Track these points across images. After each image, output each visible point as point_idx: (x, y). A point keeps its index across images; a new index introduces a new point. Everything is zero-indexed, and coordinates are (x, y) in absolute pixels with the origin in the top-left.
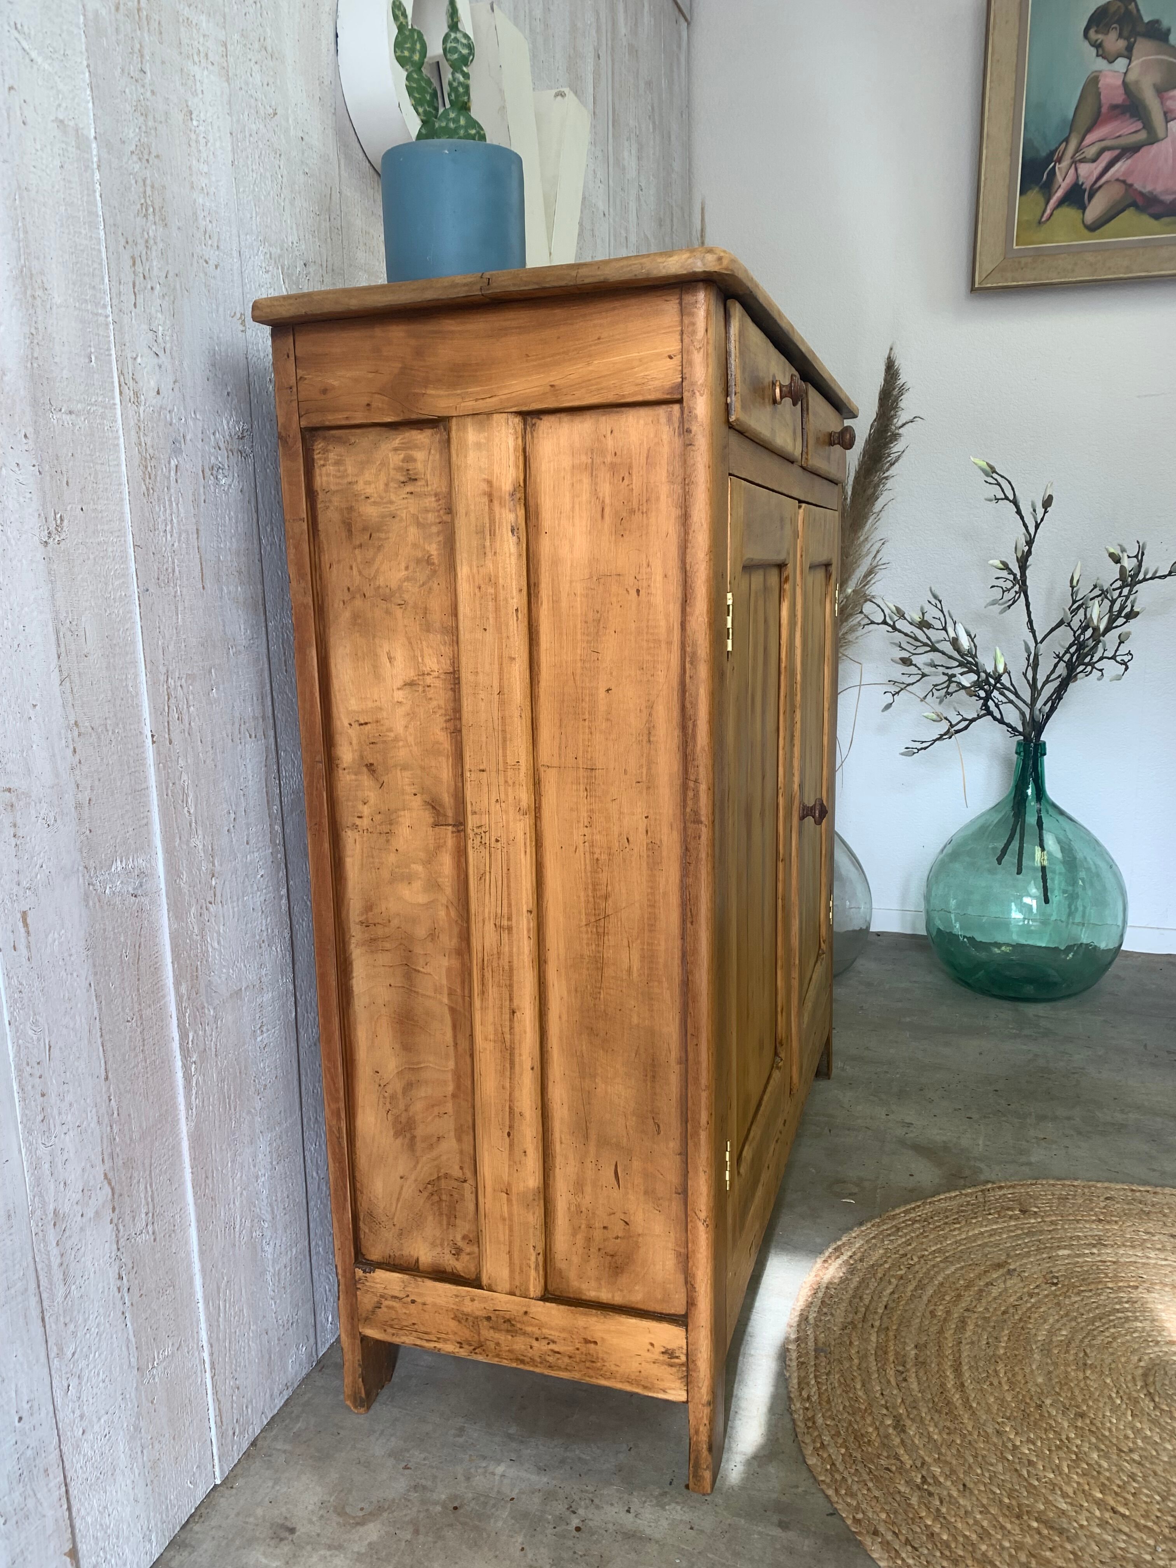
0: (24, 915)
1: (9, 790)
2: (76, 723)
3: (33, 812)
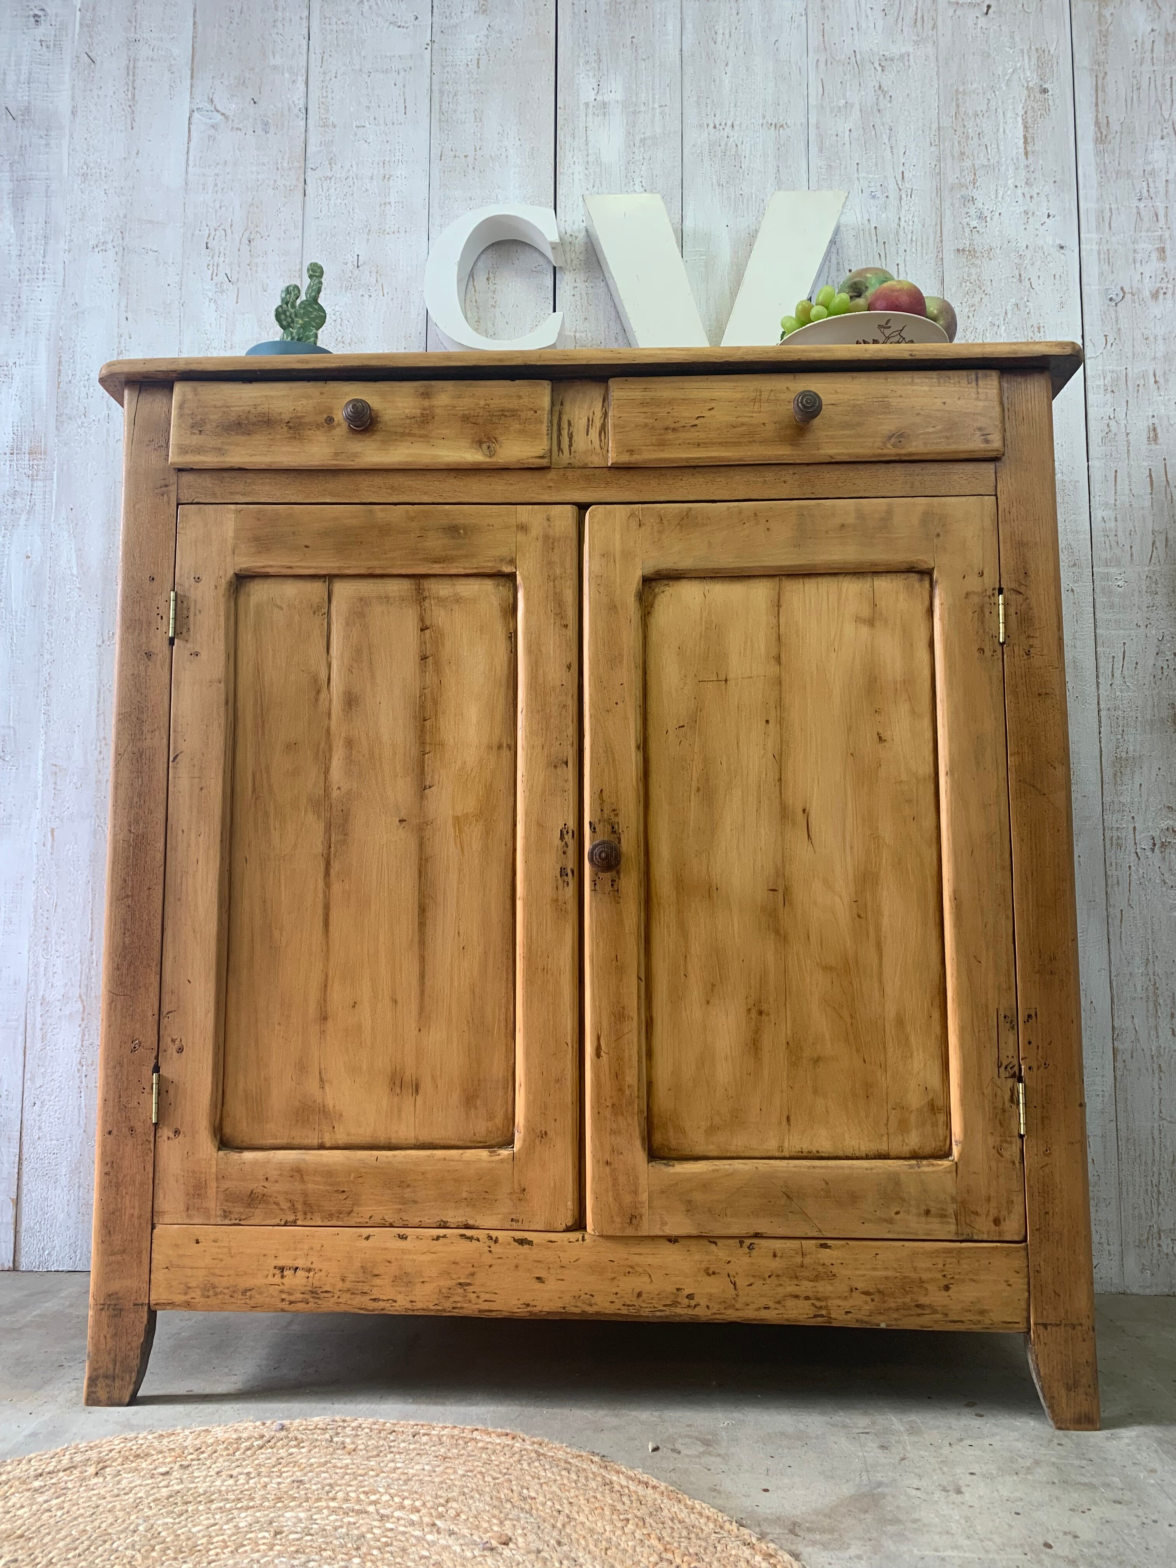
0: (53, 830)
3: (68, 780)
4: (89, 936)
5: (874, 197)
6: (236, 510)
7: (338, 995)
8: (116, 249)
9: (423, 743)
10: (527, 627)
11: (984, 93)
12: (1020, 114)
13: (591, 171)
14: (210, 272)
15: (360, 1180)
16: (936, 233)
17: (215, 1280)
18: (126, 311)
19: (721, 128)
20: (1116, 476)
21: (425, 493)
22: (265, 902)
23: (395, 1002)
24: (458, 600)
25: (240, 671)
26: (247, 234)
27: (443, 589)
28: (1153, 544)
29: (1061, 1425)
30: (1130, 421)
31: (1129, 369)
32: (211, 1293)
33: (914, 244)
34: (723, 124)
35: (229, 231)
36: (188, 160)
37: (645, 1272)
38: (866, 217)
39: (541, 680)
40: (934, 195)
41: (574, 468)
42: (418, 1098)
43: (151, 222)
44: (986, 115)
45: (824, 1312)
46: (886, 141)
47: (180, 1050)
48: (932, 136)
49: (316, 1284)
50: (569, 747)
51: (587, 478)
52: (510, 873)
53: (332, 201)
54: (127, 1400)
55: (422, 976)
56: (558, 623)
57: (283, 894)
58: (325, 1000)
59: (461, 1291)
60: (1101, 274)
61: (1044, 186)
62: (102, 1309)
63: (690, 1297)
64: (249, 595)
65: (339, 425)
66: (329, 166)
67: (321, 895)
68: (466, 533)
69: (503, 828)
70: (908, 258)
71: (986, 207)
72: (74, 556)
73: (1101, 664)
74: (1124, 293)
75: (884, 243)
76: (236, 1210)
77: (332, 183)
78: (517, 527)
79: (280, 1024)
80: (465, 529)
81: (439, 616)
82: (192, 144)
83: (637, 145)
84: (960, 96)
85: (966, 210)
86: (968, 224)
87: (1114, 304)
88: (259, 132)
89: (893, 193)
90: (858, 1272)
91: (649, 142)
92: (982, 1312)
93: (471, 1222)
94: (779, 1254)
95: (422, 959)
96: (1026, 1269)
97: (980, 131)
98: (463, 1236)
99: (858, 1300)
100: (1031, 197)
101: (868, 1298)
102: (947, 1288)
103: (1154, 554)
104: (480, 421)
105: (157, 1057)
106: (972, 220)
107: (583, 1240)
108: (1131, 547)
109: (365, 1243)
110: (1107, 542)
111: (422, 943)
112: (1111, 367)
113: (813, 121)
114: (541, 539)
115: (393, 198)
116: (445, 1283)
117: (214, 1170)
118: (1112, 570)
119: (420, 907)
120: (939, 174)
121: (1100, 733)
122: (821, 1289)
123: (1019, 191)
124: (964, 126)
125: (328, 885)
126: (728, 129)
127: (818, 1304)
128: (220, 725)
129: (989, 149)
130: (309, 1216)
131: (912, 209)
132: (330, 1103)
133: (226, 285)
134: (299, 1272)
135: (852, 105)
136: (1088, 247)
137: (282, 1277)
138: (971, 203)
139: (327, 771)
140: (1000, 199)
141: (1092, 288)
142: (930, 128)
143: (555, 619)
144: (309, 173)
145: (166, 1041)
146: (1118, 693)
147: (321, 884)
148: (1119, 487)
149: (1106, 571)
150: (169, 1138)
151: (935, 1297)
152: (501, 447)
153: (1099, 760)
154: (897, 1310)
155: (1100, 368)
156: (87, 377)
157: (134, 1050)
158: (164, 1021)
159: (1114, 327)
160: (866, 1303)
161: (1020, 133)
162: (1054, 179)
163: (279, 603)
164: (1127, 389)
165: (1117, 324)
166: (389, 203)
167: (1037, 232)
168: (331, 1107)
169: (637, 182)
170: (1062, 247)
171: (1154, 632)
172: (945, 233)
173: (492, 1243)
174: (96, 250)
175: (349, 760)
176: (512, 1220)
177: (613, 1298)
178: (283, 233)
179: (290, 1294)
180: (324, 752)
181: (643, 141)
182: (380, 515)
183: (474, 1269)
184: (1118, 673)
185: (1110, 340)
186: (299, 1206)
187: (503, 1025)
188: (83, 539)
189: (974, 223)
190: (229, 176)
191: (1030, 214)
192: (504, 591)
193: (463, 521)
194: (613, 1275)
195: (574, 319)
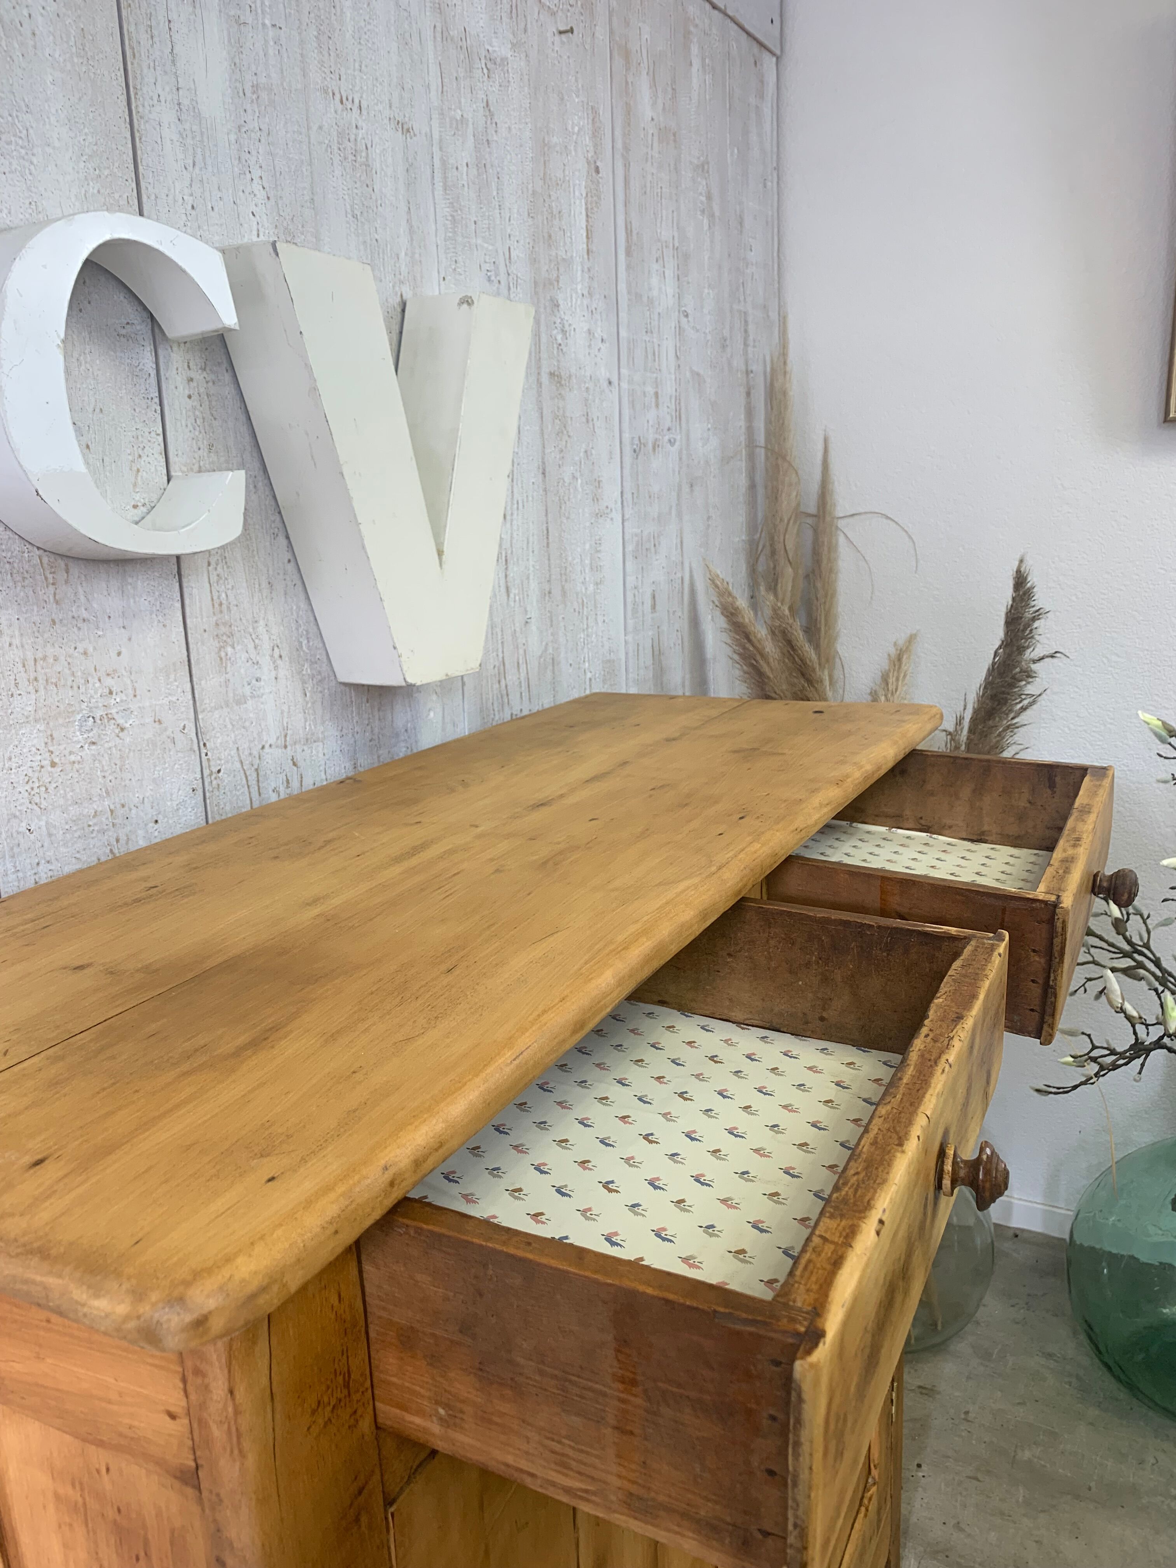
11: (561, 154)
12: (584, 196)
19: (348, 105)
30: (644, 590)
31: (643, 532)
34: (350, 99)
40: (533, 290)
44: (563, 186)
48: (529, 202)
60: (630, 419)
61: (598, 300)
71: (566, 319)
85: (554, 318)
86: (555, 339)
87: (636, 456)
97: (559, 208)
100: (592, 312)
106: (558, 333)
113: (436, 134)
120: (535, 260)
123: (585, 301)
124: (550, 196)
126: (356, 111)
129: (566, 236)
135: (467, 123)
138: (556, 309)
140: (574, 310)
141: (626, 436)
142: (527, 189)
148: (639, 661)
155: (629, 530)
161: (584, 221)
162: (604, 293)
165: (637, 479)
167: (596, 359)
170: (610, 383)
191: (592, 334)
195: (195, 447)
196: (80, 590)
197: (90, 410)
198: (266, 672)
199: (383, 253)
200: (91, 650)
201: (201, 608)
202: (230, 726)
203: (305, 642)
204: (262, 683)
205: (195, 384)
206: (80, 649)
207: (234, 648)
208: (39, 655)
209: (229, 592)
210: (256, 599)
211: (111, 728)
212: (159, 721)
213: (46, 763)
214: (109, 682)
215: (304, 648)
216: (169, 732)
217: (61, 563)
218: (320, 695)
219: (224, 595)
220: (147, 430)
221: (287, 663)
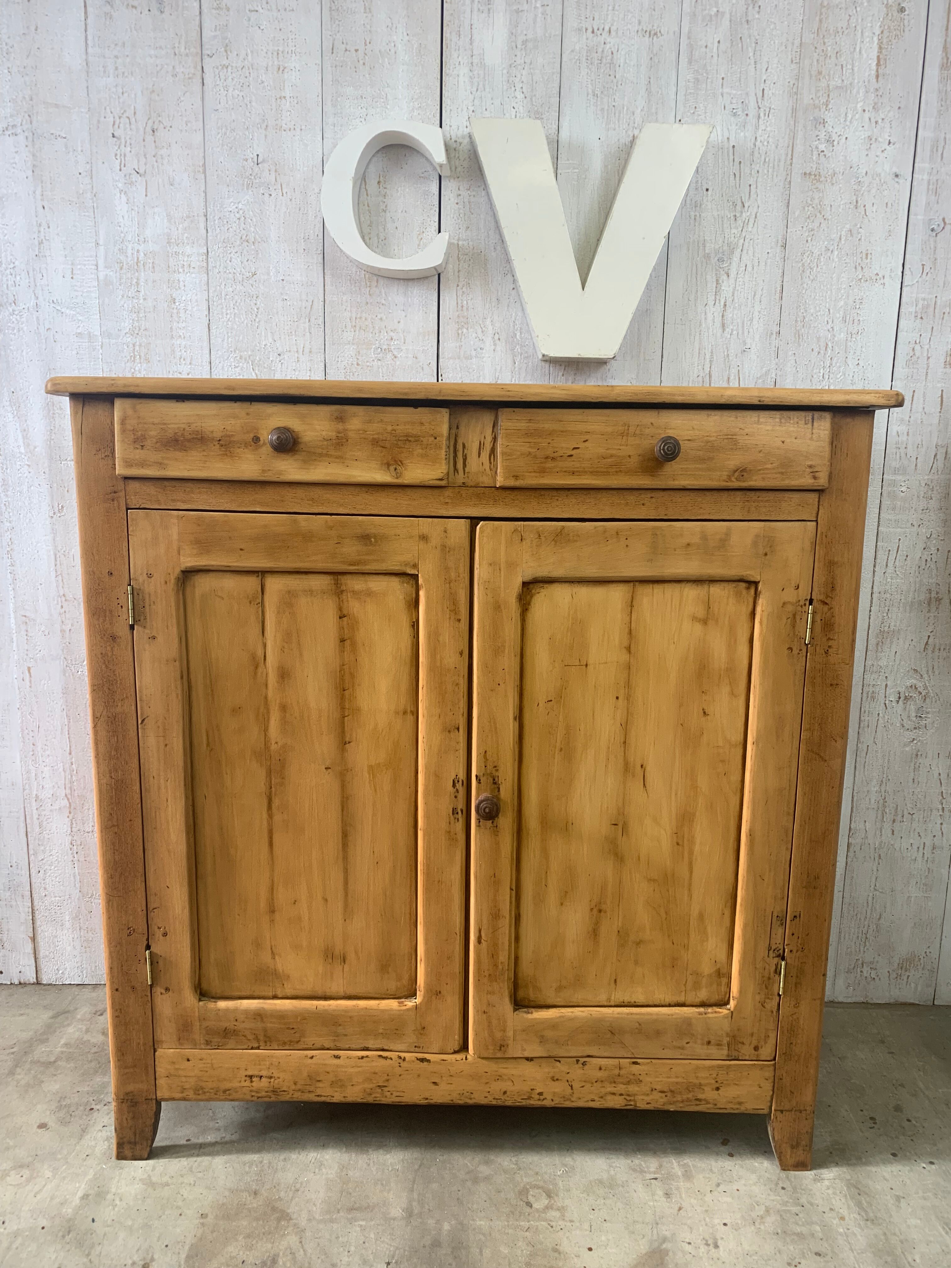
0: (29, 669)
1: (25, 616)
2: (64, 595)
3: (37, 627)
4: (68, 751)
5: (735, 115)
6: (178, 516)
7: (282, 896)
8: (26, 134)
9: (343, 709)
10: (428, 621)
11: (846, 8)
12: (877, 34)
13: (476, 73)
14: (118, 162)
15: (305, 1021)
16: (787, 155)
17: (203, 1084)
18: (42, 200)
19: (599, 33)
20: (913, 396)
21: (342, 505)
22: (222, 829)
23: (326, 900)
24: (369, 593)
25: (190, 649)
26: (150, 123)
27: (356, 584)
28: (935, 456)
29: (785, 1167)
30: (932, 346)
31: (939, 298)
32: (200, 1092)
33: (766, 165)
34: (601, 29)
35: (133, 120)
36: (86, 37)
37: (509, 1079)
38: (726, 135)
39: (438, 664)
40: (789, 115)
41: (467, 486)
42: (346, 966)
43: (57, 106)
44: (846, 32)
45: (632, 1103)
46: (751, 54)
47: (165, 934)
48: (794, 53)
49: (276, 1086)
50: (461, 716)
51: (478, 496)
52: (413, 808)
53: (230, 91)
54: (146, 1156)
55: (346, 883)
56: (452, 618)
57: (236, 823)
58: (273, 899)
59: (380, 1091)
60: (928, 204)
61: (889, 111)
62: (122, 1102)
63: (540, 1094)
64: (194, 587)
65: (264, 444)
66: (225, 54)
67: (265, 823)
68: (376, 541)
69: (407, 775)
70: (760, 180)
71: (834, 131)
72: (20, 436)
73: (878, 556)
74: (945, 223)
75: (740, 162)
76: (216, 1040)
77: (229, 73)
78: (420, 537)
79: (239, 915)
80: (375, 537)
81: (354, 606)
82: (89, 21)
83: (519, 46)
84: (824, 10)
85: (817, 133)
86: (817, 148)
87: (934, 234)
88: (155, 11)
89: (752, 112)
90: (657, 1079)
91: (530, 45)
92: (740, 1103)
93: (386, 1048)
94: (603, 1068)
95: (346, 871)
96: (773, 1078)
97: (838, 49)
98: (380, 1056)
99: (656, 1096)
100: (876, 122)
101: (663, 1095)
102: (718, 1089)
103: (934, 465)
104: (387, 445)
105: (148, 940)
106: (821, 143)
107: (466, 1059)
108: (917, 458)
109: (310, 1061)
110: (898, 454)
111: (345, 858)
112: (923, 295)
113: (685, 30)
114: (439, 548)
115: (287, 93)
116: (368, 1086)
117: (197, 1014)
118: (899, 478)
119: (343, 833)
120: (796, 93)
121: (870, 611)
122: (631, 1089)
123: (867, 115)
124: (824, 43)
125: (270, 816)
126: (605, 34)
127: (628, 1098)
128: (177, 695)
129: (844, 69)
130: (268, 1044)
131: (768, 129)
132: (279, 967)
133: (135, 177)
134: (263, 1079)
135: (723, 13)
136: (920, 177)
137: (252, 1082)
138: (822, 125)
139: (266, 730)
140: (848, 123)
141: (918, 218)
142: (793, 44)
143: (450, 614)
144: (206, 60)
145: (154, 928)
146: (889, 580)
147: (265, 816)
148: (914, 406)
149: (894, 478)
150: (161, 994)
151: (709, 1094)
152: (406, 469)
153: (866, 633)
154: (682, 1102)
155: (914, 295)
156: (12, 266)
157: (129, 935)
158: (151, 915)
159: (932, 257)
160: (662, 1097)
161: (874, 53)
162: (899, 105)
163: (220, 594)
164: (934, 316)
165: (935, 253)
166: (285, 97)
167: (877, 159)
168: (281, 971)
169: (518, 86)
170: (897, 176)
171: (924, 531)
172: (796, 156)
173: (401, 1061)
174: (7, 133)
175: (284, 722)
176: (415, 1047)
177: (487, 1095)
178: (185, 125)
179: (257, 1092)
180: (263, 715)
181: (525, 42)
182: (303, 524)
183: (389, 1077)
184: (890, 564)
185: (927, 269)
186: (261, 1038)
187: (408, 916)
188: (26, 421)
189: (822, 147)
190: (128, 60)
191: (873, 140)
192: (408, 587)
193: (373, 531)
194: (487, 1081)
195: (457, 228)
196: (383, 291)
197: (400, 211)
198: (488, 344)
199: (620, 113)
200: (384, 318)
201: (449, 307)
202: (459, 369)
203: (518, 334)
204: (484, 351)
205: (462, 197)
206: (379, 317)
207: (467, 329)
208: (359, 316)
209: (469, 301)
210: (487, 306)
211: (389, 356)
212: (416, 358)
213: (355, 363)
214: (392, 334)
215: (518, 337)
216: (421, 364)
217: (375, 278)
218: (525, 365)
219: (465, 302)
220: (429, 220)
221: (504, 344)
